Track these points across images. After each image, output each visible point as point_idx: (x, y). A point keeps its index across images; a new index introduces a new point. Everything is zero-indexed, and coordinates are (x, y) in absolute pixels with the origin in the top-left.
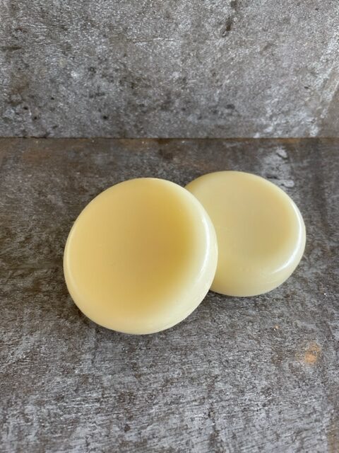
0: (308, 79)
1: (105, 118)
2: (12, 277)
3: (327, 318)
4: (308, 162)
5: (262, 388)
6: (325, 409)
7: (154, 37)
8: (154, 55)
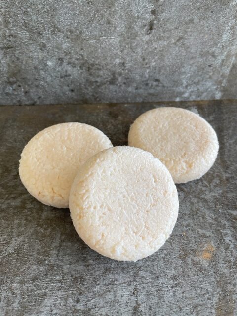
0: (211, 60)
1: (72, 91)
2: (8, 199)
3: (221, 227)
4: (213, 117)
5: (172, 276)
6: (215, 291)
7: (101, 36)
8: (101, 48)
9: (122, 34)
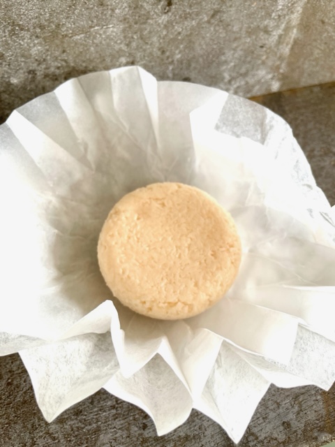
0: (262, 38)
7: (91, 27)
8: (94, 45)
9: (125, 19)
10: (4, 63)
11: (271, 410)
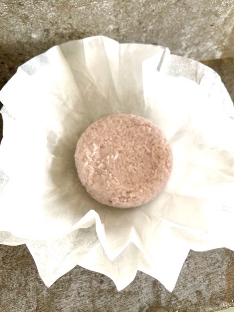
0: (213, 19)
6: (224, 260)
7: (91, 2)
8: (92, 15)
10: (28, 23)
11: (190, 281)
